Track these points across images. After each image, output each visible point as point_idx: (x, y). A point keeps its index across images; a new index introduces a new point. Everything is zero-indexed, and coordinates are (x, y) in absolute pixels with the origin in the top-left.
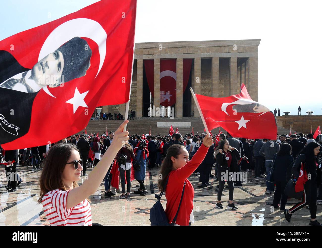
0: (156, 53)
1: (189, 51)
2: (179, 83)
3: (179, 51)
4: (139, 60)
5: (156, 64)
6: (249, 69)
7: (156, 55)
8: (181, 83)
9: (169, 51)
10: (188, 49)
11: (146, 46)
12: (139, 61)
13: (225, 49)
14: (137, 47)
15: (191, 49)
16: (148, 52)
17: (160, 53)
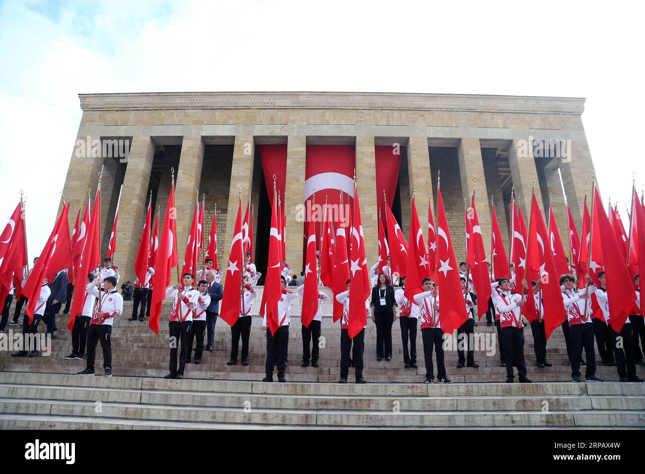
0: (294, 122)
1: (390, 119)
2: (365, 208)
3: (363, 119)
4: (240, 139)
5: (294, 150)
6: (570, 173)
7: (295, 126)
8: (371, 205)
9: (332, 118)
10: (388, 114)
11: (265, 101)
12: (241, 141)
13: (493, 119)
14: (240, 105)
15: (396, 114)
16: (272, 118)
17: (306, 122)
